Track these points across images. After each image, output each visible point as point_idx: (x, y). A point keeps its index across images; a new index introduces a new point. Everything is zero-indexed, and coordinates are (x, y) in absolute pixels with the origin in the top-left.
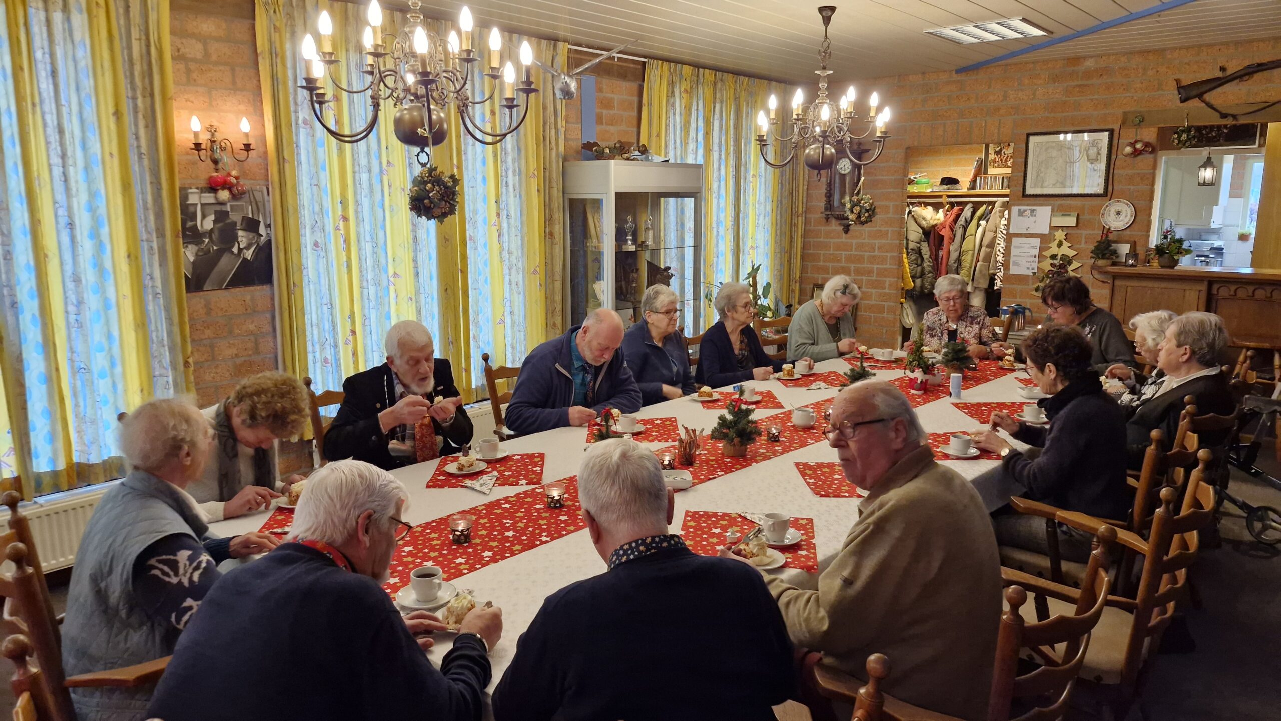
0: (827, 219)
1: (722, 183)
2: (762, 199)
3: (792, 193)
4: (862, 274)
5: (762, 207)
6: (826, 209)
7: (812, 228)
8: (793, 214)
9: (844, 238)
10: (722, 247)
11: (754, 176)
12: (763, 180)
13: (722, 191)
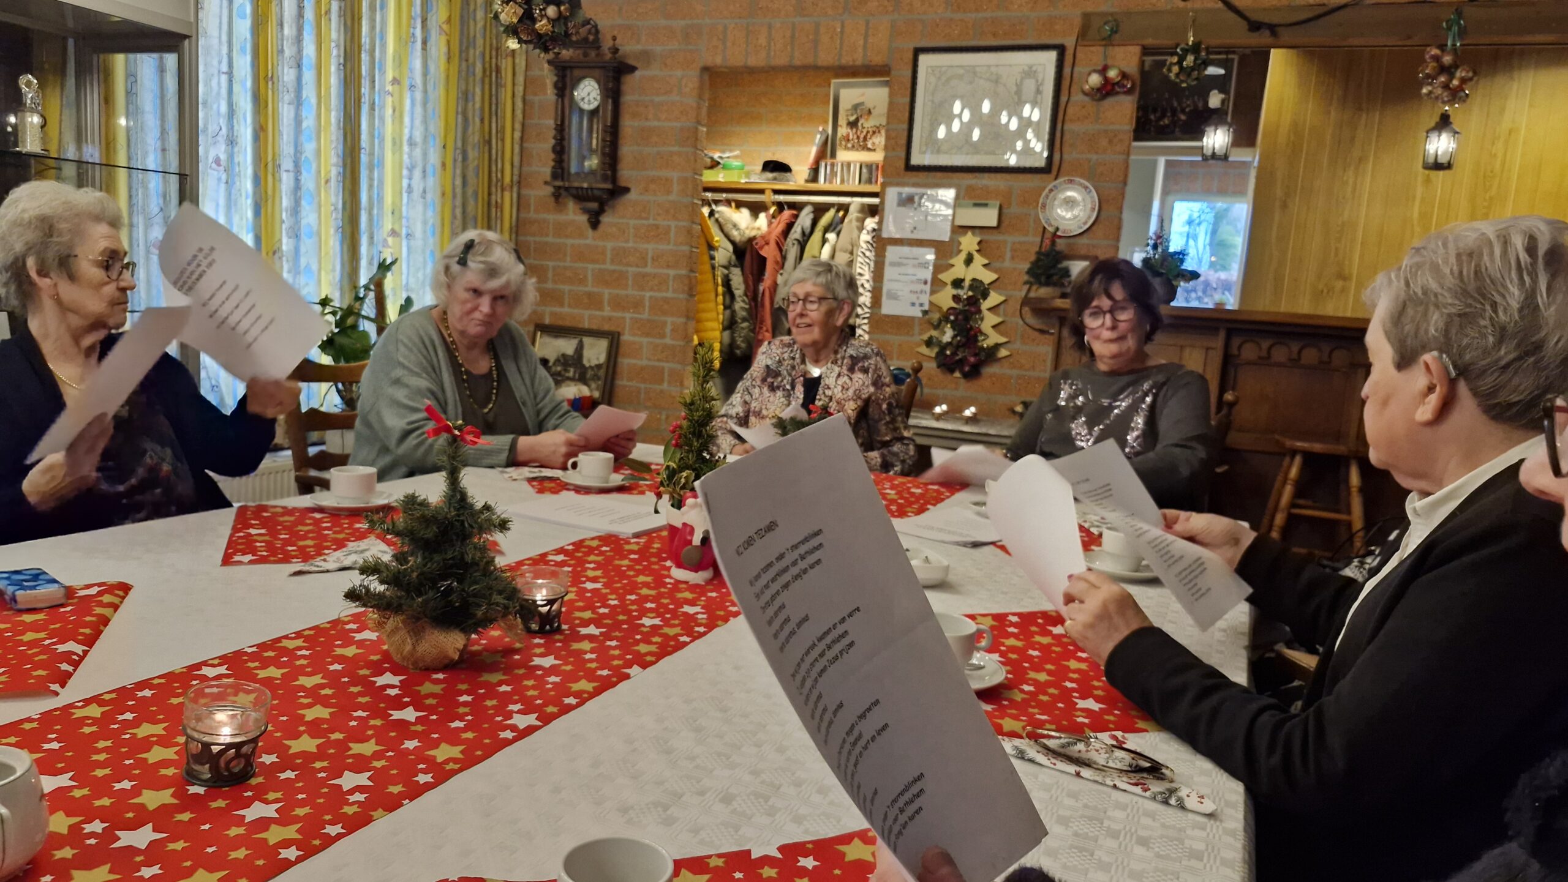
0: (557, 195)
1: (309, 76)
2: (418, 136)
3: (489, 142)
4: (624, 309)
5: (418, 152)
6: (554, 176)
7: (532, 215)
8: (493, 184)
9: (590, 238)
10: (309, 217)
11: (395, 81)
12: (419, 95)
13: (309, 92)
